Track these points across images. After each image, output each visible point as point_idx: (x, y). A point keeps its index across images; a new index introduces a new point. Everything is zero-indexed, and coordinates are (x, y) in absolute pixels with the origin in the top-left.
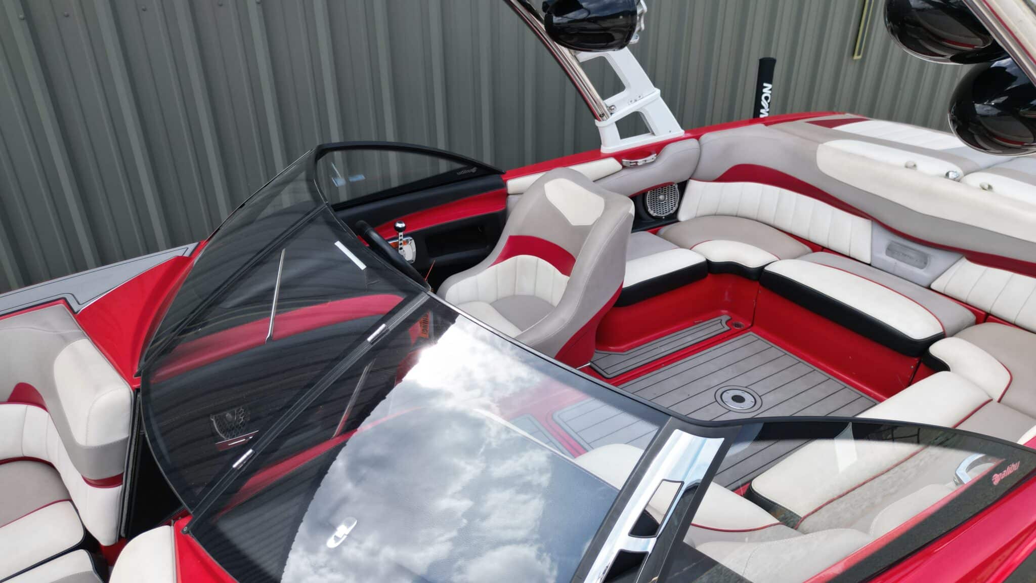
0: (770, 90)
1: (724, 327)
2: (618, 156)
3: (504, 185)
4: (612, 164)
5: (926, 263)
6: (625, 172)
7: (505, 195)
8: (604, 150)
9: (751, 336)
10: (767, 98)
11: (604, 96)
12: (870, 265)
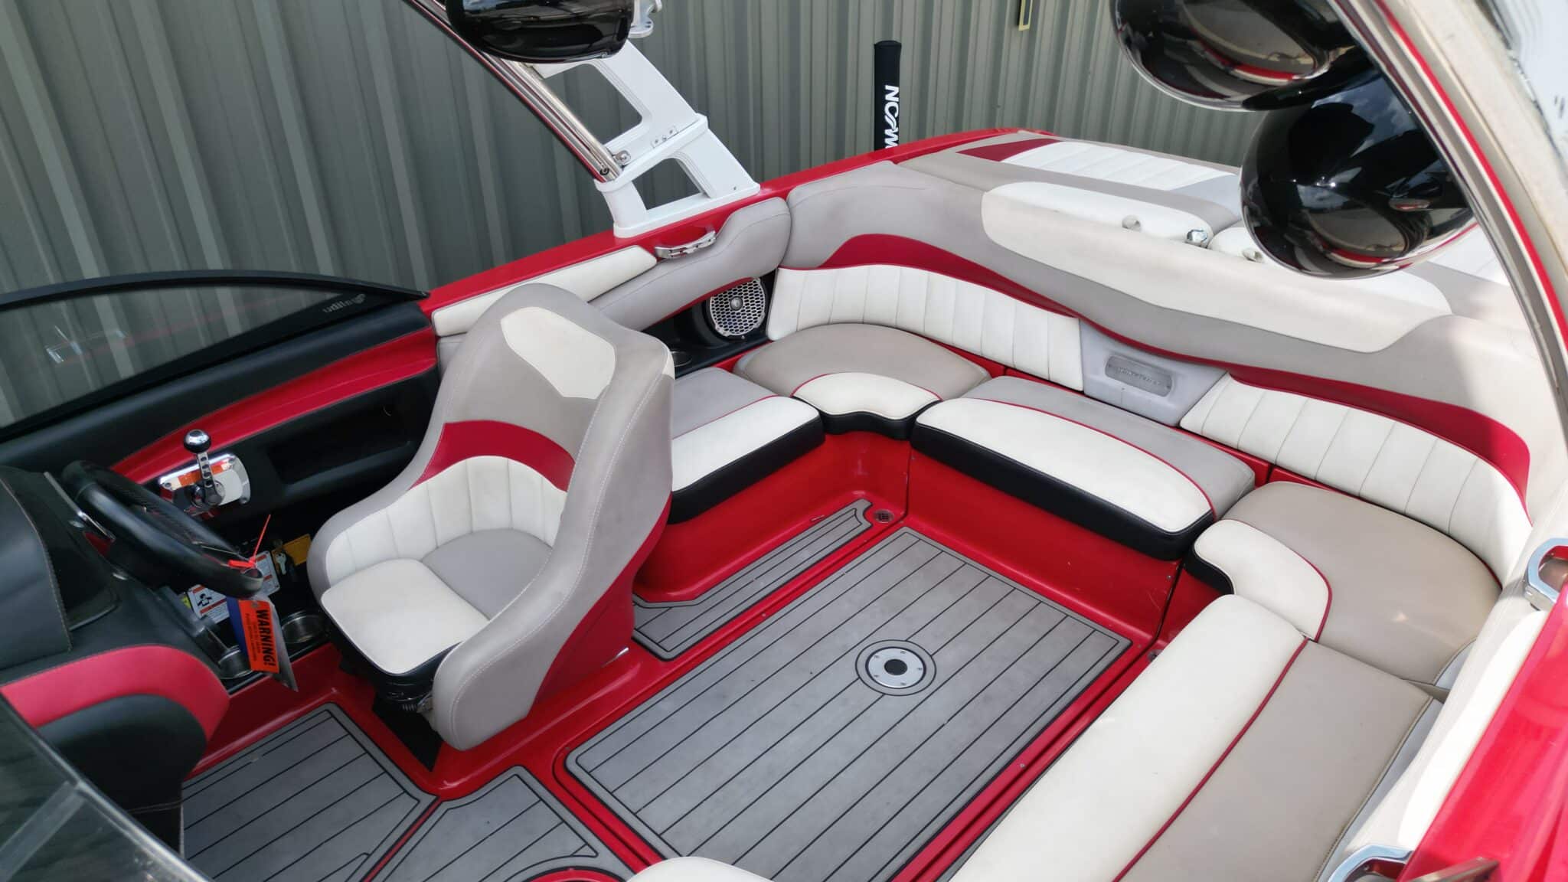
0: (897, 96)
1: (861, 524)
2: (647, 242)
3: (429, 320)
4: (636, 258)
5: (1169, 387)
6: (664, 269)
7: (432, 340)
8: (621, 231)
9: (905, 536)
10: (892, 110)
11: (604, 140)
12: (1082, 393)
